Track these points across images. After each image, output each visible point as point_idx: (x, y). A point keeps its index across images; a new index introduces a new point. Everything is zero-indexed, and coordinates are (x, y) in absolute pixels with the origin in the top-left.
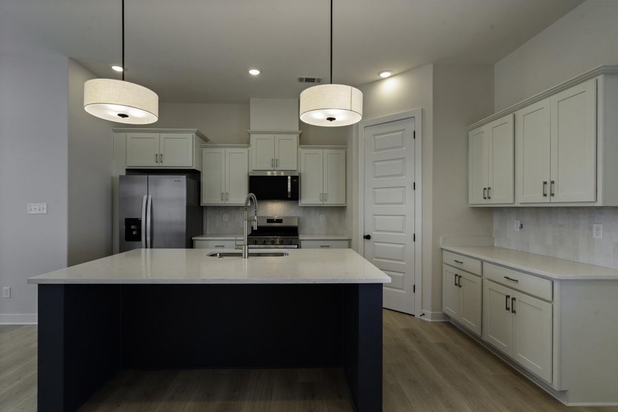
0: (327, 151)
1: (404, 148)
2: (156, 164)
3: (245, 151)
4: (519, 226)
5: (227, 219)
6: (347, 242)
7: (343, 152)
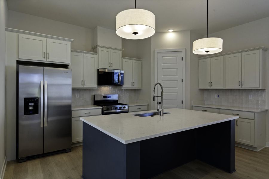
0: (134, 61)
1: (177, 64)
2: (44, 60)
3: (95, 56)
4: (217, 96)
5: (78, 97)
6: (147, 106)
7: (140, 62)
